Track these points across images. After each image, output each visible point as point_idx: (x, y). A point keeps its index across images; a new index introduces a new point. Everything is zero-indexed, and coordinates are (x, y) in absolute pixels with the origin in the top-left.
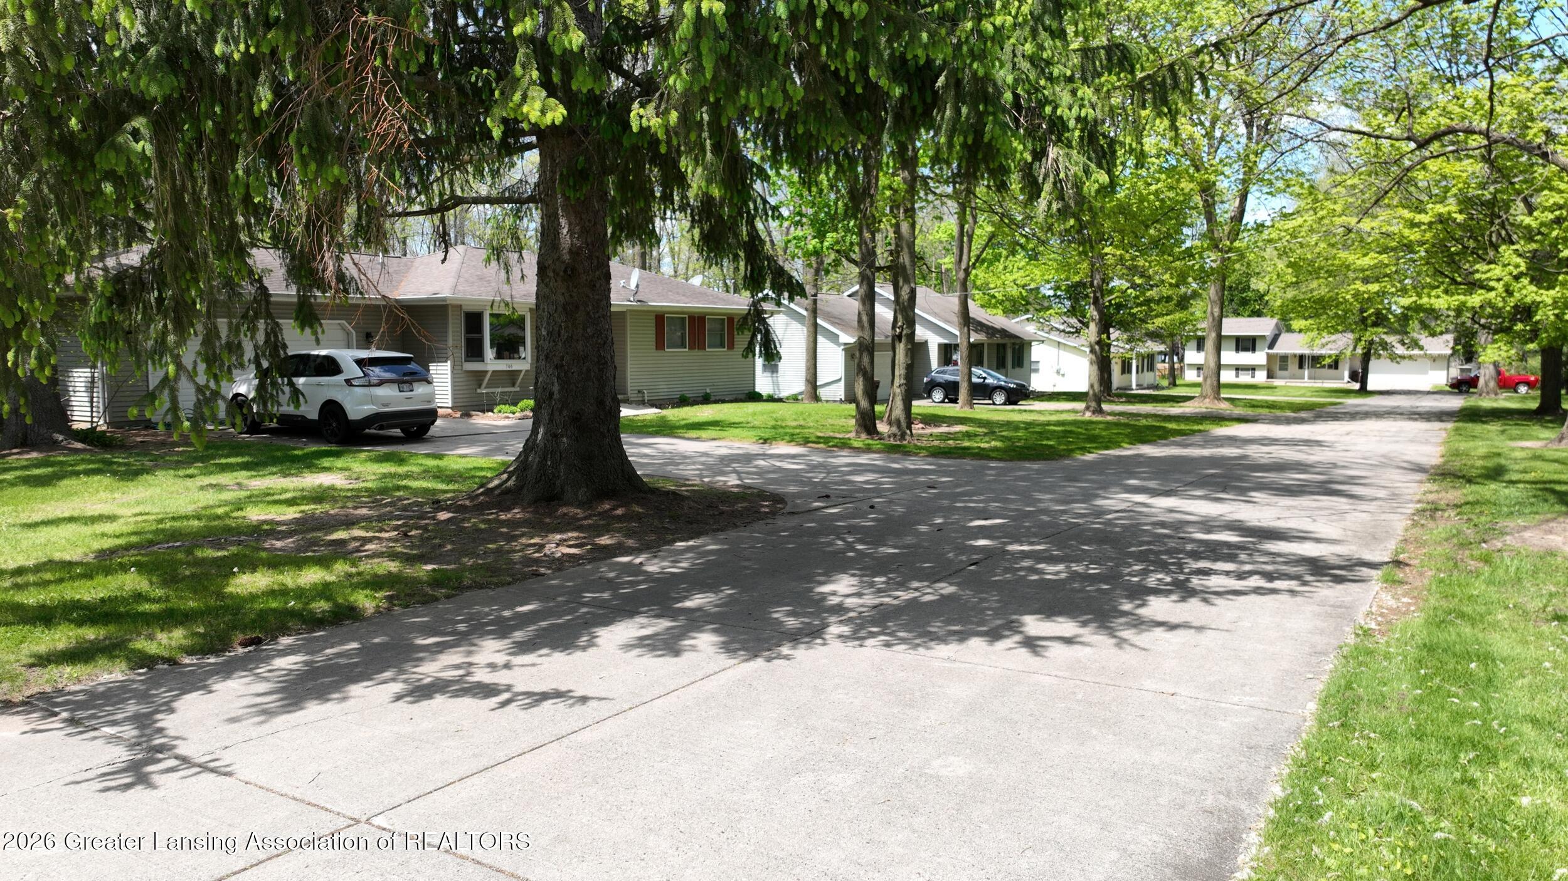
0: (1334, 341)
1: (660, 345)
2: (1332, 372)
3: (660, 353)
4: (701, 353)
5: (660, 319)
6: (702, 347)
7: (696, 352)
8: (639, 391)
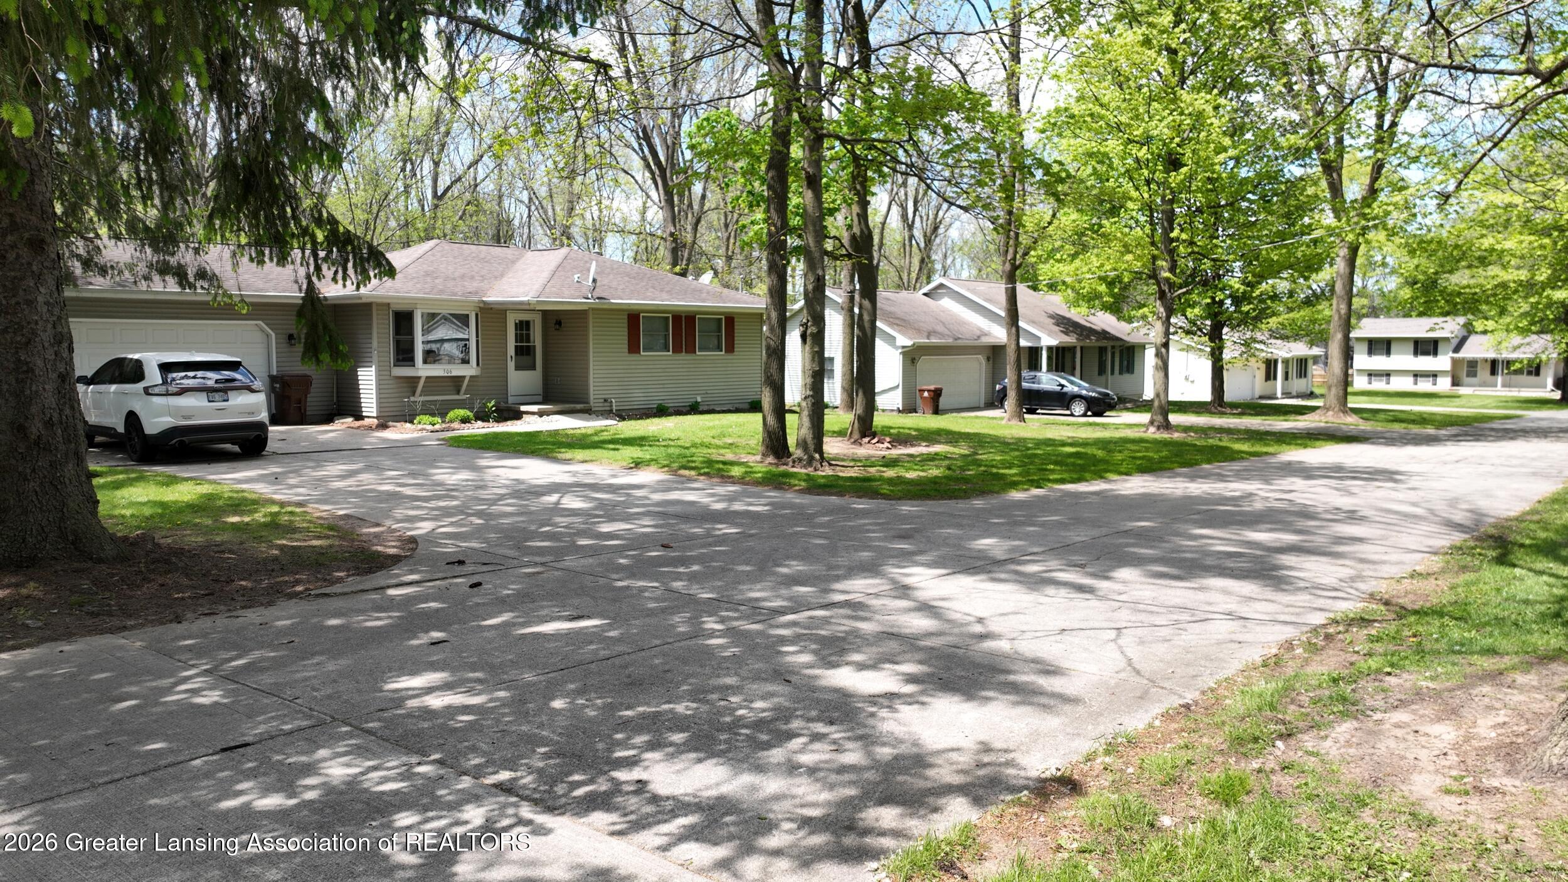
0: (1528, 344)
1: (634, 347)
2: (1533, 378)
3: (634, 357)
4: (690, 357)
5: (633, 318)
6: (691, 350)
7: (683, 357)
8: (606, 400)
